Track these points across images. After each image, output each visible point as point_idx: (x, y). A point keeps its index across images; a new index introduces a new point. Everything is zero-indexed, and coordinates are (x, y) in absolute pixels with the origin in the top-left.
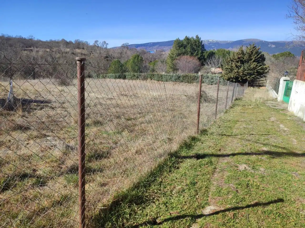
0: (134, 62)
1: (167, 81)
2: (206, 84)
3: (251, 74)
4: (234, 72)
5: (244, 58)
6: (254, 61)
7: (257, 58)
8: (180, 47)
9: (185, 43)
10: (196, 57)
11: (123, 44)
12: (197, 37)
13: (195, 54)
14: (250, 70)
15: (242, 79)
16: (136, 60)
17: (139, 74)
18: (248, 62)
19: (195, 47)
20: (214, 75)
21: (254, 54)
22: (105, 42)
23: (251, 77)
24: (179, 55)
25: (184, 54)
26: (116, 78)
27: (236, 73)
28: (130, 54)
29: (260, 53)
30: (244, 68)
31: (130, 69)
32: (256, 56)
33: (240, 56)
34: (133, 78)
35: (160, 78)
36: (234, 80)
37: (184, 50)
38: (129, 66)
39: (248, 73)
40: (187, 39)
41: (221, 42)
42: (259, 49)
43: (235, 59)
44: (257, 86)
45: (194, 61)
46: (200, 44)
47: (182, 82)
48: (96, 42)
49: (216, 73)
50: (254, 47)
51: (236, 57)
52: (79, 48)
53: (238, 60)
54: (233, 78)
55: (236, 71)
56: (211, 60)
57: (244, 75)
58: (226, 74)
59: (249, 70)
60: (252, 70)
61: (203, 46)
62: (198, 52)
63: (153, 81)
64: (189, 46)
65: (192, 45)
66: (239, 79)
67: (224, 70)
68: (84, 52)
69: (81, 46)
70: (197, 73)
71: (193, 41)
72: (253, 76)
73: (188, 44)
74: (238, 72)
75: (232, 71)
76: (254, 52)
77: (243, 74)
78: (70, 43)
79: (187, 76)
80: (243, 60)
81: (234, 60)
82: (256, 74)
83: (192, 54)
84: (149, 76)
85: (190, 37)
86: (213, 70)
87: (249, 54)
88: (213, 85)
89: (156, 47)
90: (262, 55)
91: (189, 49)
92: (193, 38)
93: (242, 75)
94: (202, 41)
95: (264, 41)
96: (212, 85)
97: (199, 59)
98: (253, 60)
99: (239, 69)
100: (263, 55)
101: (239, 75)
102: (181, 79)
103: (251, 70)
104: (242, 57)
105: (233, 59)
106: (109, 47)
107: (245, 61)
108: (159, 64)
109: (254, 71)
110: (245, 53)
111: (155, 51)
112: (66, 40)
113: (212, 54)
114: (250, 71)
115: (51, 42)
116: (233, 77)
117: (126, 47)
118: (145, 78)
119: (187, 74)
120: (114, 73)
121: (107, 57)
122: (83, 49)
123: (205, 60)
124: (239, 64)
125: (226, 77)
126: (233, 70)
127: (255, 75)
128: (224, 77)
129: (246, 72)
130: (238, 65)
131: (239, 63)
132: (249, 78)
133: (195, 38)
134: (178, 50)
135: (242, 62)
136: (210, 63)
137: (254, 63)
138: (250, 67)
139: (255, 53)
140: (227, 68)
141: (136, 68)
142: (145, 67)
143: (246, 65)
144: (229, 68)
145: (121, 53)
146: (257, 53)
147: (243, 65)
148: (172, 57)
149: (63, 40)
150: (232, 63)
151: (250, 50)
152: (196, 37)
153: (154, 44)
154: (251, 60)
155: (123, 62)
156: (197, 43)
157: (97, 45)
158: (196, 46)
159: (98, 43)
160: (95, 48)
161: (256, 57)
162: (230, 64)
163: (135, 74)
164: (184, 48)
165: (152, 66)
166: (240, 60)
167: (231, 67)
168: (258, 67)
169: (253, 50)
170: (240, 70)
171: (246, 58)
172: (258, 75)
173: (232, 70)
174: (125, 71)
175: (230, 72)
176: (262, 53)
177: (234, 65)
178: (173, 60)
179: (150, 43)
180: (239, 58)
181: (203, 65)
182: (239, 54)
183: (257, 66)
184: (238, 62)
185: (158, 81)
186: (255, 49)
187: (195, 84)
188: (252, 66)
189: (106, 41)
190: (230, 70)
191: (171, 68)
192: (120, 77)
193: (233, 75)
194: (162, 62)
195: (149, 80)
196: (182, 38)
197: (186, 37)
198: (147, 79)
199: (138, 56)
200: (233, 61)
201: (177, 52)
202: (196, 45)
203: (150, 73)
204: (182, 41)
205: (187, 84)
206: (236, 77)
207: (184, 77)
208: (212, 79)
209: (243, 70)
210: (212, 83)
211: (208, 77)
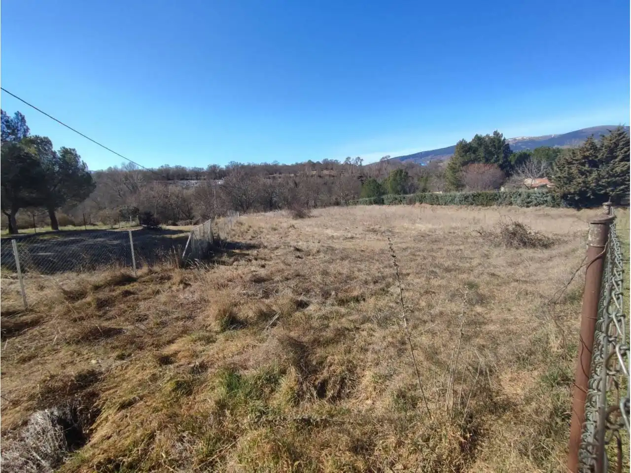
3: (615, 185)
4: (575, 183)
5: (597, 157)
6: (622, 160)
8: (466, 152)
9: (475, 145)
10: (496, 165)
11: (383, 158)
12: (496, 133)
13: (492, 161)
14: (613, 176)
15: (594, 194)
16: (398, 178)
17: (401, 196)
18: (608, 162)
19: (493, 149)
20: (531, 191)
21: (620, 146)
22: (359, 158)
23: (616, 188)
24: (465, 164)
25: (473, 161)
27: (580, 183)
28: (391, 170)
30: (599, 174)
31: (389, 189)
33: (587, 154)
34: (394, 202)
35: (435, 201)
36: (577, 198)
37: (473, 156)
38: (388, 186)
39: (608, 183)
40: (478, 139)
43: (577, 160)
45: (492, 171)
46: (501, 143)
47: (472, 204)
48: (348, 158)
49: (534, 188)
50: (620, 135)
51: (579, 157)
52: (327, 169)
54: (575, 193)
55: (580, 180)
56: (524, 166)
57: (600, 186)
59: (611, 176)
60: (618, 176)
61: (507, 146)
62: (498, 157)
63: (423, 205)
64: (481, 149)
66: (589, 195)
67: (553, 181)
68: (333, 173)
69: (330, 167)
70: (499, 188)
71: (489, 141)
73: (480, 145)
74: (584, 182)
75: (571, 181)
76: (621, 144)
77: (598, 185)
79: (480, 194)
80: (596, 160)
81: (574, 162)
84: (417, 198)
85: (484, 135)
86: (529, 181)
87: (610, 147)
88: (531, 208)
89: (430, 157)
91: (481, 153)
92: (488, 136)
93: (595, 186)
94: (505, 139)
96: (528, 207)
97: (502, 167)
98: (620, 157)
99: (586, 177)
101: (588, 188)
102: (470, 199)
103: (616, 177)
105: (574, 160)
106: (364, 164)
107: (601, 162)
108: (434, 179)
109: (623, 178)
110: (598, 146)
111: (428, 162)
113: (524, 158)
114: (614, 179)
117: (386, 162)
118: (411, 202)
119: (480, 192)
120: (369, 197)
121: (361, 177)
122: (332, 169)
123: (512, 167)
124: (587, 167)
125: (558, 193)
126: (574, 178)
127: (625, 184)
128: (553, 192)
129: (604, 180)
130: (585, 170)
131: (587, 165)
132: (612, 191)
133: (492, 135)
134: (463, 156)
135: (594, 164)
136: (523, 172)
137: (622, 163)
138: (614, 171)
139: (623, 145)
140: (559, 177)
141: (399, 188)
142: (412, 185)
143: (604, 170)
144: (565, 177)
145: (380, 171)
147: (595, 169)
148: (454, 169)
149: (310, 162)
150: (570, 168)
151: (611, 140)
152: (494, 134)
153: (427, 154)
154: (616, 157)
155: (379, 181)
156: (497, 142)
158: (495, 148)
159: (350, 160)
160: (347, 167)
161: (626, 152)
163: (397, 196)
164: (474, 153)
165: (422, 185)
166: (589, 161)
167: (569, 174)
169: (618, 140)
170: (589, 179)
171: (603, 155)
173: (570, 179)
174: (384, 194)
175: (566, 184)
177: (574, 170)
178: (454, 172)
179: (421, 153)
180: (585, 157)
181: (508, 175)
182: (585, 150)
184: (583, 164)
185: (431, 204)
187: (495, 207)
188: (618, 170)
190: (565, 179)
191: (453, 184)
192: (375, 202)
193: (574, 189)
194: (439, 177)
195: (417, 204)
196: (469, 139)
197: (477, 135)
200: (573, 164)
201: (461, 160)
202: (495, 146)
203: (419, 193)
205: (480, 207)
206: (580, 190)
207: (474, 196)
208: (528, 197)
209: (596, 179)
210: (530, 205)
211: (520, 195)
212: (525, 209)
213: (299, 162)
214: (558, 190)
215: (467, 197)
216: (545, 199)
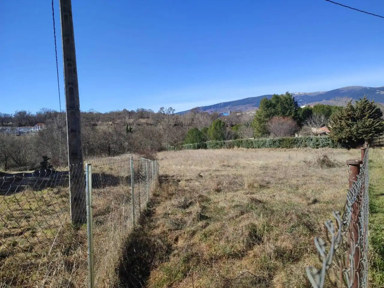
1: (259, 147)
2: (310, 148)
3: (367, 133)
4: (345, 132)
5: (355, 115)
6: (369, 117)
7: (371, 113)
8: (268, 107)
10: (290, 117)
12: (287, 93)
13: (287, 114)
15: (356, 138)
17: (222, 141)
18: (361, 119)
19: (287, 106)
20: (318, 136)
21: (366, 109)
24: (268, 116)
25: (274, 114)
26: (194, 148)
27: (347, 132)
29: (375, 107)
30: (357, 126)
32: (370, 111)
33: (350, 113)
34: (216, 146)
36: (347, 141)
37: (273, 110)
38: (211, 134)
39: (363, 132)
40: (276, 97)
41: (310, 94)
42: (372, 103)
44: (377, 146)
45: (288, 122)
46: (292, 101)
47: (279, 147)
48: (162, 109)
50: (366, 101)
51: (345, 115)
52: (142, 117)
53: (348, 117)
54: (345, 138)
55: (348, 130)
56: (311, 119)
57: (359, 134)
58: (336, 134)
59: (364, 127)
60: (368, 127)
61: (296, 104)
64: (279, 105)
65: (282, 103)
66: (353, 139)
67: (331, 130)
68: (150, 121)
69: (145, 116)
70: (293, 135)
71: (284, 99)
72: (371, 134)
73: (278, 102)
74: (350, 131)
75: (342, 131)
76: (367, 107)
77: (358, 133)
78: (133, 112)
79: (284, 140)
80: (355, 117)
81: (343, 118)
82: (373, 132)
83: (284, 113)
85: (279, 94)
86: (315, 130)
87: (361, 109)
88: (320, 148)
89: (228, 107)
90: (377, 109)
91: (279, 108)
92: (282, 95)
93: (356, 134)
94: (294, 98)
96: (317, 148)
98: (367, 116)
99: (351, 128)
100: (379, 109)
101: (352, 135)
102: (277, 143)
103: (367, 128)
104: (353, 114)
105: (342, 117)
107: (358, 118)
108: (243, 128)
109: (371, 129)
110: (355, 108)
111: (229, 112)
112: (127, 110)
114: (366, 130)
116: (345, 137)
118: (230, 146)
119: (284, 138)
121: (176, 125)
122: (148, 118)
124: (350, 122)
125: (336, 139)
126: (344, 129)
127: (372, 133)
128: (333, 138)
129: (360, 130)
130: (350, 123)
131: (350, 120)
132: (366, 137)
133: (285, 94)
134: (266, 110)
135: (354, 120)
136: (311, 123)
137: (369, 119)
138: (365, 124)
139: (368, 108)
140: (335, 128)
143: (360, 123)
146: (371, 107)
147: (355, 123)
148: (260, 120)
149: (125, 111)
150: (340, 122)
151: (361, 105)
153: (225, 104)
154: (365, 116)
155: (200, 129)
156: (289, 100)
157: (163, 113)
159: (164, 110)
161: (370, 112)
162: (338, 122)
164: (274, 108)
166: (351, 117)
167: (341, 126)
168: (375, 123)
169: (365, 105)
170: (353, 129)
171: (358, 114)
172: (376, 133)
173: (342, 129)
175: (340, 132)
176: (378, 107)
177: (343, 123)
178: (261, 123)
180: (349, 115)
181: (301, 125)
182: (348, 110)
183: (373, 122)
184: (348, 119)
185: (247, 148)
186: (368, 103)
188: (367, 123)
189: (171, 107)
190: (339, 129)
191: (260, 131)
192: (199, 147)
193: (345, 135)
194: (247, 126)
195: (236, 148)
197: (274, 95)
198: (233, 146)
199: (220, 122)
200: (342, 119)
201: (264, 113)
202: (288, 103)
205: (285, 149)
206: (348, 137)
207: (280, 141)
208: (317, 141)
209: (356, 129)
210: (318, 146)
211: (311, 140)
212: (316, 150)
214: (335, 136)
215: (274, 142)
216: (328, 142)
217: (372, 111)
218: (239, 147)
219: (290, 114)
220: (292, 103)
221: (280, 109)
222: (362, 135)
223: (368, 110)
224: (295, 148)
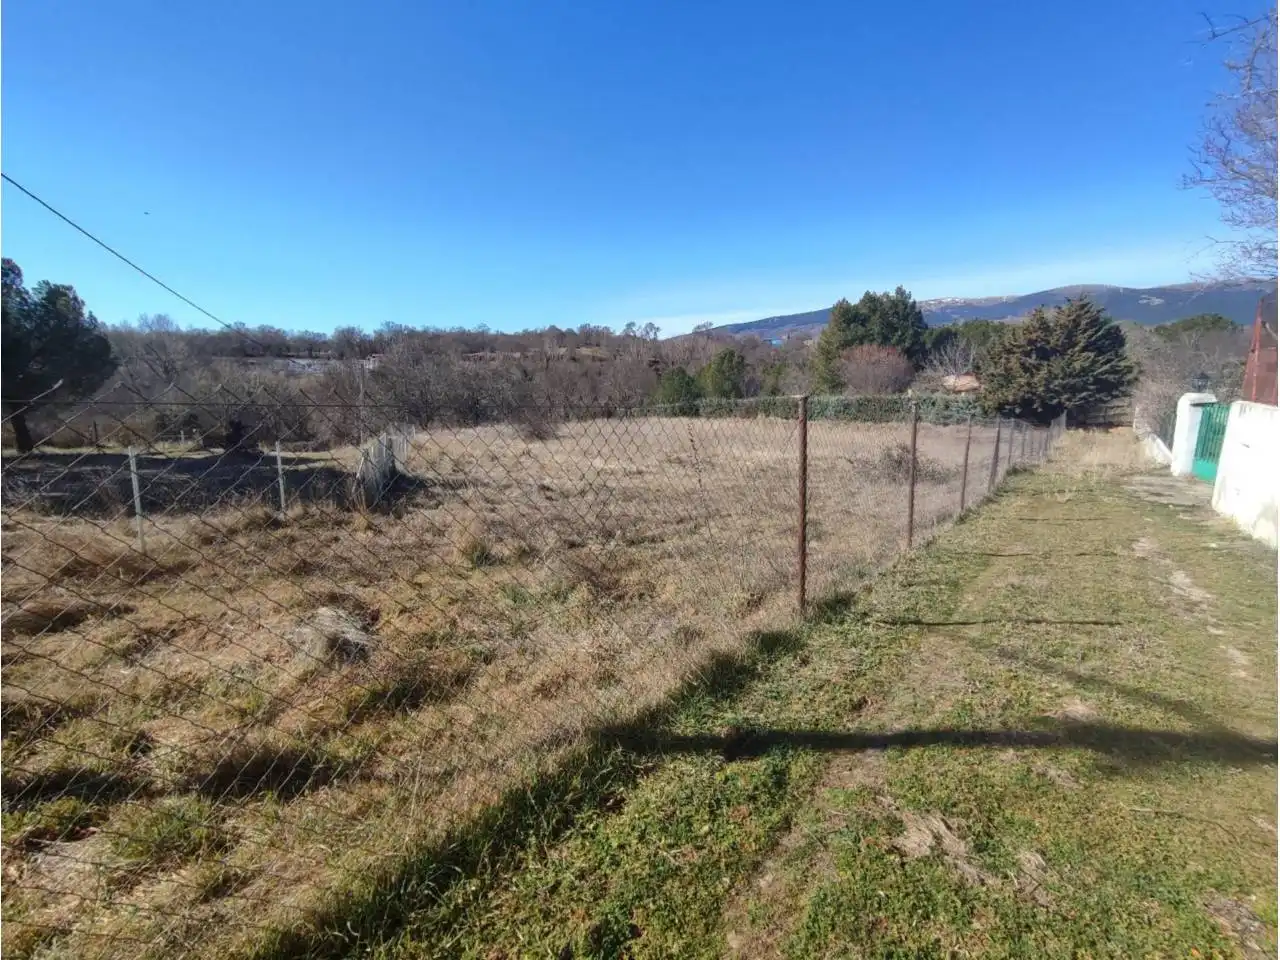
0: (720, 371)
2: (930, 424)
3: (1073, 390)
4: (1015, 385)
5: (1049, 343)
6: (1084, 349)
7: (1093, 338)
8: (849, 322)
9: (864, 311)
10: (899, 349)
11: (698, 327)
12: (900, 291)
13: (893, 341)
14: (1070, 375)
15: (1044, 404)
16: (726, 365)
17: (733, 400)
18: (1063, 354)
19: (895, 321)
20: (952, 397)
21: (1082, 327)
22: (651, 325)
23: (1074, 396)
24: (846, 344)
25: (861, 340)
26: (673, 414)
27: (1022, 386)
28: (715, 349)
29: (1105, 322)
30: (1050, 372)
31: (710, 388)
32: (1089, 333)
33: (1034, 336)
34: (717, 412)
36: (1018, 411)
37: (861, 330)
38: (708, 383)
39: (1064, 387)
40: (870, 300)
42: (1099, 312)
43: (1019, 347)
44: (1099, 425)
45: (890, 360)
46: (908, 310)
47: (856, 419)
48: (630, 325)
49: (960, 392)
50: (1083, 307)
51: (1022, 341)
52: (587, 345)
53: (1029, 348)
54: (1014, 403)
55: (1023, 381)
56: (943, 352)
57: (1051, 392)
58: (992, 392)
59: (1066, 376)
60: (1078, 375)
61: (919, 316)
62: (903, 334)
63: (772, 419)
64: (875, 318)
65: (884, 315)
66: (1035, 406)
67: (983, 381)
68: (601, 352)
69: (593, 340)
70: (901, 391)
71: (889, 305)
72: (1084, 394)
73: (874, 311)
74: (1029, 384)
75: (1009, 382)
76: (1084, 322)
77: (1048, 390)
78: (570, 332)
79: (869, 401)
80: (1048, 347)
81: (1015, 349)
82: (1092, 387)
83: (886, 339)
84: (762, 407)
85: (880, 293)
86: (951, 381)
87: (1067, 327)
88: (951, 426)
89: (788, 328)
90: (1112, 328)
91: (875, 326)
92: (886, 295)
93: (1044, 392)
94: (914, 303)
95: (1125, 289)
96: (946, 425)
97: (909, 353)
98: (1082, 344)
99: (1032, 376)
100: (1117, 329)
101: (1034, 394)
102: (853, 410)
103: (1074, 377)
104: (1043, 340)
105: (1014, 345)
106: (662, 336)
107: (1054, 351)
108: (793, 372)
109: (1084, 379)
110: (1052, 324)
111: (785, 337)
112: (559, 327)
113: (946, 337)
114: (1072, 381)
115: (527, 335)
116: (1015, 400)
117: (705, 334)
118: (750, 413)
119: (871, 397)
120: (670, 402)
121: (656, 362)
122: (598, 345)
123: (925, 353)
124: (1032, 360)
125: (992, 401)
126: (1015, 378)
127: (1088, 390)
128: (984, 400)
129: (1056, 382)
130: (1030, 364)
131: (1034, 356)
132: (1069, 400)
133: (893, 294)
134: (844, 330)
135: (1044, 354)
136: (941, 363)
137: (1084, 354)
138: (1072, 366)
139: (1087, 324)
140: (993, 375)
141: (727, 386)
142: (752, 381)
143: (1057, 364)
144: (1000, 375)
145: (692, 351)
146: (1095, 322)
147: (1046, 363)
148: (828, 352)
149: (553, 328)
150: (1008, 360)
151: (1069, 316)
152: (897, 293)
153: (783, 321)
154: (1076, 344)
155: (691, 372)
156: (901, 307)
157: (632, 334)
158: (898, 318)
159: (634, 329)
160: (628, 339)
161: (1092, 336)
162: (1003, 360)
163: (724, 401)
164: (863, 325)
165: (770, 381)
166: (1037, 349)
167: (1006, 369)
168: (1098, 365)
169: (1079, 316)
170: (1036, 380)
171: (1057, 340)
172: (1099, 391)
173: (1008, 377)
174: (698, 396)
175: (1002, 386)
176: (1115, 323)
177: (1014, 363)
178: (829, 360)
180: (1031, 342)
181: (919, 368)
182: (1031, 329)
183: (1094, 362)
184: (1028, 354)
185: (785, 418)
186: (1088, 312)
188: (1077, 365)
189: (654, 322)
190: (1001, 379)
191: (825, 381)
192: (683, 412)
193: (1014, 395)
194: (802, 367)
195: (761, 416)
196: (854, 300)
197: (867, 293)
198: (756, 413)
199: (732, 354)
200: (1014, 353)
201: (839, 337)
202: (897, 313)
203: (763, 397)
204: (856, 307)
205: (869, 424)
206: (1023, 398)
207: (861, 405)
208: (947, 407)
209: (1046, 379)
210: (948, 421)
211: (933, 404)
212: (941, 428)
213: (531, 329)
214: (990, 397)
215: (847, 406)
216: (973, 411)
217: (1097, 332)
218: (767, 416)
219: (901, 341)
220: (908, 314)
221: (877, 329)
222: (1058, 394)
223: (1085, 331)
224: (894, 424)
